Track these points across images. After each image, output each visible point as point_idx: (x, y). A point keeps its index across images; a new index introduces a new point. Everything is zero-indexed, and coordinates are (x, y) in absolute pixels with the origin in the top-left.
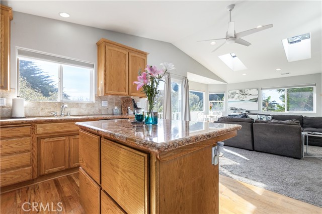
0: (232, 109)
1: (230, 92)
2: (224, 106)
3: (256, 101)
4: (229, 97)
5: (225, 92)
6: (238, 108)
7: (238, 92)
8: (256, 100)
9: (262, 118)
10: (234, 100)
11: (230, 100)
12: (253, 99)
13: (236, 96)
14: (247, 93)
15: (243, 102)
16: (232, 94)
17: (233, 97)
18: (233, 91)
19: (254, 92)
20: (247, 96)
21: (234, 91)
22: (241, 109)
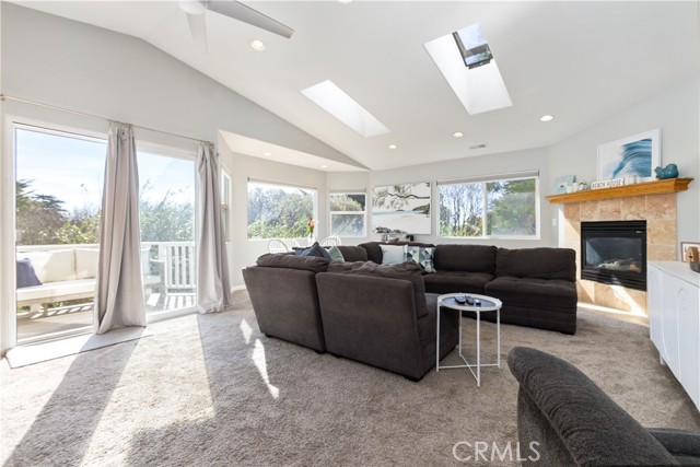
0: (380, 230)
1: (377, 190)
2: (365, 224)
3: (427, 212)
4: (374, 203)
5: (365, 191)
6: (392, 229)
7: (391, 190)
8: (426, 210)
9: (411, 253)
10: (383, 209)
11: (376, 209)
12: (420, 208)
13: (388, 199)
14: (408, 192)
15: (401, 214)
16: (381, 194)
17: (382, 203)
18: (381, 189)
19: (422, 190)
20: (409, 200)
21: (385, 188)
22: (398, 232)
